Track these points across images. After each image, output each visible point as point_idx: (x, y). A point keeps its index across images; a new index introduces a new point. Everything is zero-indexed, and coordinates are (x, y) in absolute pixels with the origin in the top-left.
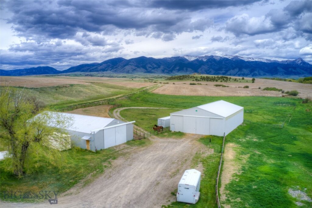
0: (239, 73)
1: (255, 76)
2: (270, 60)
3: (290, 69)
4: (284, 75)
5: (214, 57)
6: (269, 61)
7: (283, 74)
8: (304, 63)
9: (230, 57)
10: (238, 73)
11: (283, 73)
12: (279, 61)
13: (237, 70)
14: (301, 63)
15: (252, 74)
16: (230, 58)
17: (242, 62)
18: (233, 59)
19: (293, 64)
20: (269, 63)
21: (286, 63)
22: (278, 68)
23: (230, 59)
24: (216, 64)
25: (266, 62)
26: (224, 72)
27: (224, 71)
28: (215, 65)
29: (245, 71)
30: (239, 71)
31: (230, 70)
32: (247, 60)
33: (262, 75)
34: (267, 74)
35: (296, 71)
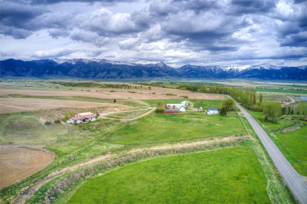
0: (108, 76)
1: (123, 78)
2: (135, 64)
3: (153, 72)
4: (148, 77)
5: (83, 60)
6: (133, 64)
7: (147, 77)
8: (165, 66)
9: (98, 60)
10: (106, 76)
11: (148, 75)
12: (143, 65)
13: (105, 73)
14: (163, 66)
15: (120, 76)
16: (97, 62)
17: (110, 65)
18: (100, 62)
19: (156, 68)
21: (149, 66)
22: (143, 71)
24: (85, 68)
25: (131, 65)
27: (94, 74)
28: (84, 68)
29: (113, 74)
30: (107, 74)
31: (99, 73)
32: (114, 64)
33: (128, 78)
34: (133, 76)
35: (158, 74)
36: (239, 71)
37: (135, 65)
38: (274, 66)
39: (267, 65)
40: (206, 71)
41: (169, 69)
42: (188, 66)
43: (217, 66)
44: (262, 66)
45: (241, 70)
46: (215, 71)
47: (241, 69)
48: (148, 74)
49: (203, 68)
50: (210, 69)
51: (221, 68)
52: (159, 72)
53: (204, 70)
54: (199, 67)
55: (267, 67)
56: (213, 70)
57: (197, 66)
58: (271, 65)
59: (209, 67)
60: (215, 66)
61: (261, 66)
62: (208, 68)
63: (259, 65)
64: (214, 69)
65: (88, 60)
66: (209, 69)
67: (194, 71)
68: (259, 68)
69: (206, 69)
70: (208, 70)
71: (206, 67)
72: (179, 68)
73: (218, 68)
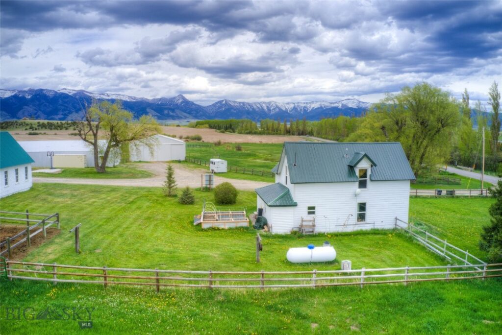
2: (134, 98)
3: (166, 112)
5: (44, 92)
8: (187, 102)
9: (71, 91)
12: (148, 100)
14: (182, 102)
16: (70, 94)
18: (75, 95)
19: (171, 104)
20: (132, 102)
21: (160, 103)
22: (149, 110)
23: (70, 96)
24: (47, 104)
25: (129, 100)
26: (62, 116)
27: (62, 114)
28: (45, 105)
31: (71, 113)
32: (99, 97)
35: (174, 114)
36: (309, 111)
37: (134, 101)
38: (363, 103)
39: (353, 100)
40: (254, 110)
41: (194, 106)
42: (224, 102)
43: (273, 103)
44: (344, 102)
45: (311, 109)
46: (269, 110)
47: (312, 107)
48: (157, 116)
49: (249, 105)
50: (261, 106)
51: (279, 105)
52: (175, 112)
53: (251, 109)
54: (243, 103)
55: (353, 104)
56: (265, 108)
57: (240, 103)
58: (360, 102)
59: (259, 103)
60: (270, 103)
61: (343, 102)
62: (258, 105)
63: (339, 102)
64: (267, 107)
65: (54, 91)
66: (258, 108)
67: (235, 110)
68: (340, 106)
69: (255, 107)
70: (257, 110)
71: (255, 103)
72: (210, 106)
73: (274, 105)
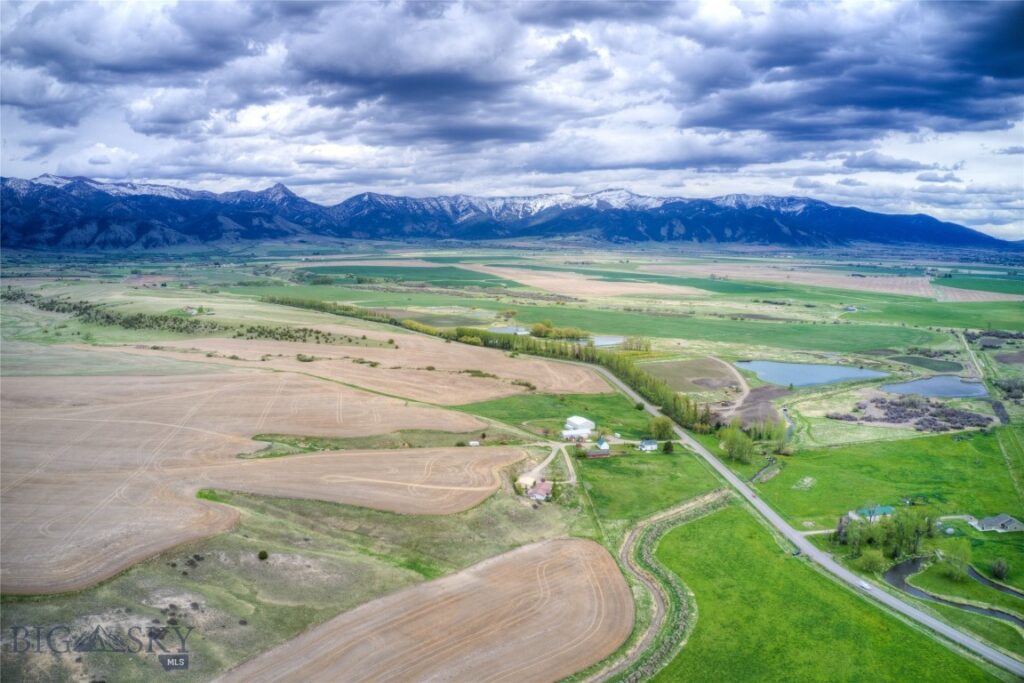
0: (101, 237)
1: (154, 246)
2: (187, 192)
3: (256, 222)
4: (240, 239)
5: (9, 184)
6: (183, 193)
7: (237, 239)
8: (292, 199)
9: (59, 180)
10: (97, 240)
11: (238, 233)
12: (215, 195)
13: (92, 228)
14: (283, 200)
15: (144, 239)
16: (58, 186)
17: (103, 197)
18: (69, 188)
19: (260, 204)
20: (185, 200)
21: (238, 201)
22: (221, 219)
23: (59, 190)
24: (18, 209)
25: (176, 198)
26: (51, 235)
27: (51, 231)
28: (14, 212)
29: (120, 231)
30: (99, 232)
31: (71, 229)
32: (115, 192)
33: (174, 244)
34: (187, 237)
35: (272, 226)
36: (533, 214)
37: (187, 198)
38: (640, 197)
39: (618, 192)
40: (426, 212)
41: (306, 208)
42: (366, 198)
43: (463, 198)
44: (603, 196)
45: (536, 210)
46: (456, 213)
47: (539, 206)
48: (238, 230)
49: (416, 203)
50: (440, 205)
51: (476, 203)
52: (273, 222)
53: (419, 212)
54: (404, 199)
55: (620, 200)
56: (448, 209)
57: (397, 199)
58: (632, 194)
59: (435, 199)
60: (456, 198)
61: (599, 195)
62: (434, 203)
63: (592, 195)
64: (452, 206)
65: (27, 181)
66: (434, 208)
67: (388, 213)
68: (594, 203)
69: (428, 207)
70: (432, 212)
71: (427, 199)
72: (339, 205)
73: (465, 202)
